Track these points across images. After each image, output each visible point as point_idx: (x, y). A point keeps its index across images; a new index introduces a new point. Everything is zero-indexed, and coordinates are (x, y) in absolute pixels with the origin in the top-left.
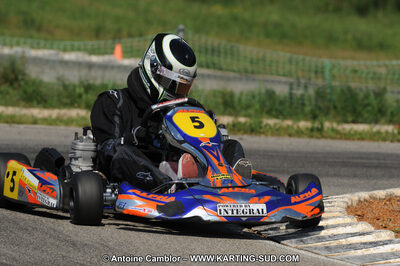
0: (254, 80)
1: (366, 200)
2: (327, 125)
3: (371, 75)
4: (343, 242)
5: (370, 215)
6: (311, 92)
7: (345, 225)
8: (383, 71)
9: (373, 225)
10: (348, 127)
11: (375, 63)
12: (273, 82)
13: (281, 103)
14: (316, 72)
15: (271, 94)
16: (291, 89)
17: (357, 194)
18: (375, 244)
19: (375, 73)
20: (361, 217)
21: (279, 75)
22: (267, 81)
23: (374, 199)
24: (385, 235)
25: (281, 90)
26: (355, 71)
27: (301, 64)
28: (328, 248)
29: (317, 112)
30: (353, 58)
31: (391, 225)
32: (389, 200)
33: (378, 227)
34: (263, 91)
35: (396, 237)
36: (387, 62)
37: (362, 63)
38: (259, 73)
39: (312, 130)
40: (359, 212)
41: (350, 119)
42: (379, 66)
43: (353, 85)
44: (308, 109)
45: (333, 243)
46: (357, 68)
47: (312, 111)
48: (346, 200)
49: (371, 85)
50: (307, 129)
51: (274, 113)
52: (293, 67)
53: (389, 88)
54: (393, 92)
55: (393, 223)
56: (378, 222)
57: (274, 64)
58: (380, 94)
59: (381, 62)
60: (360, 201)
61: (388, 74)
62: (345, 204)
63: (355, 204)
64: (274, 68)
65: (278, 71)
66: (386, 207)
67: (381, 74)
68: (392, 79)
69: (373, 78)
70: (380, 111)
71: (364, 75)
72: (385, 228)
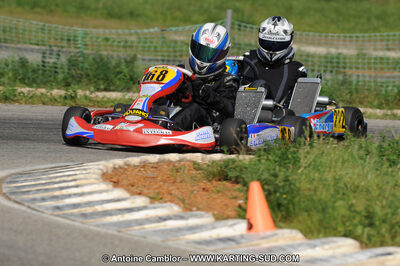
0: (7, 47)
1: (120, 167)
2: (80, 93)
3: (122, 44)
4: (99, 208)
5: (125, 182)
6: (64, 60)
7: (100, 192)
8: (133, 38)
9: (128, 191)
10: (100, 95)
11: (126, 31)
12: (26, 50)
13: (34, 71)
14: (69, 40)
15: (23, 63)
16: (44, 57)
17: (112, 161)
18: (130, 210)
19: (126, 42)
20: (116, 184)
21: (31, 44)
22: (19, 49)
23: (129, 165)
24: (140, 201)
25: (34, 59)
26: (107, 39)
27: (53, 32)
28: (84, 215)
29: (70, 80)
30: (105, 27)
31: (146, 191)
32: (143, 167)
33: (133, 194)
34: (17, 59)
35: (151, 203)
36: (139, 31)
37: (113, 31)
38: (12, 41)
39: (65, 98)
40: (114, 178)
41: (102, 87)
42: (131, 34)
43: (104, 53)
44: (60, 77)
45: (89, 210)
46: (109, 37)
47: (65, 79)
48: (101, 167)
49: (123, 54)
50: (61, 96)
51: (26, 81)
52: (46, 36)
53: (139, 56)
54: (144, 60)
55: (148, 189)
56: (133, 188)
57: (26, 33)
58: (130, 62)
59: (133, 31)
60: (115, 168)
61: (139, 42)
62: (100, 171)
63: (110, 171)
64: (27, 37)
65: (30, 39)
66: (140, 174)
67: (132, 42)
68: (144, 47)
69: (125, 47)
70: (132, 79)
71: (116, 43)
72: (140, 194)
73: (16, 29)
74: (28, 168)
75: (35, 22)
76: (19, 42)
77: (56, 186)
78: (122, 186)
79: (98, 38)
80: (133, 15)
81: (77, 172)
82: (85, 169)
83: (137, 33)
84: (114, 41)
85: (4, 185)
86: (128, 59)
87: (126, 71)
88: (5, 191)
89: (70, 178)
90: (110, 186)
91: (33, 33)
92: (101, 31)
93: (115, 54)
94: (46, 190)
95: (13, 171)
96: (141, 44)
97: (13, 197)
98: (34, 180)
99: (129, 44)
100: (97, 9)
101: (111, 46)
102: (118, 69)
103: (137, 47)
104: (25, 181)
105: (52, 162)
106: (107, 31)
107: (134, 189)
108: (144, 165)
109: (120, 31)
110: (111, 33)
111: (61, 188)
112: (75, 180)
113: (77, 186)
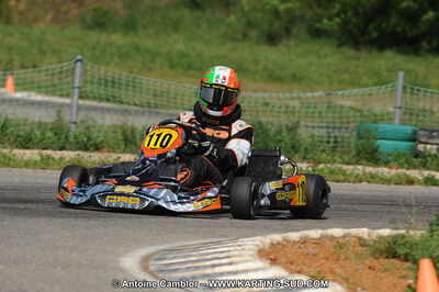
0: (158, 113)
1: (279, 244)
3: (283, 109)
5: (283, 260)
7: (256, 270)
8: (296, 103)
9: (287, 269)
11: (288, 95)
17: (269, 236)
18: (288, 290)
19: (288, 107)
20: (274, 261)
23: (288, 241)
26: (267, 104)
30: (265, 91)
31: (306, 270)
32: (303, 243)
33: (292, 272)
36: (301, 95)
37: (274, 95)
38: (163, 107)
40: (271, 255)
42: (293, 99)
43: (264, 120)
45: (243, 290)
46: (269, 101)
48: (257, 243)
49: (285, 120)
53: (302, 123)
54: (307, 127)
55: (309, 267)
56: (291, 267)
57: (179, 97)
58: (293, 129)
59: (295, 95)
60: (272, 244)
61: (302, 107)
62: (256, 248)
63: (267, 248)
64: (179, 101)
65: (183, 104)
66: (300, 251)
67: (294, 107)
68: (307, 113)
69: (286, 113)
70: (293, 147)
71: (276, 109)
72: (299, 272)
73: (168, 93)
74: (177, 244)
75: (188, 85)
76: (170, 108)
77: (208, 263)
78: (280, 264)
79: (256, 103)
80: (295, 78)
81: (231, 249)
82: (240, 246)
83: (300, 98)
84: (274, 107)
85: (152, 262)
86: (290, 126)
87: (287, 139)
88: (152, 268)
89: (223, 255)
90: (267, 264)
91: (186, 98)
92: (260, 95)
93: (275, 120)
94: (197, 268)
95: (161, 247)
96: (304, 110)
97: (161, 275)
98: (185, 257)
99: (290, 109)
100: (256, 72)
101: (271, 111)
102: (279, 137)
103: (300, 113)
104: (175, 257)
105: (204, 238)
106: (267, 95)
107: (294, 267)
108: (305, 241)
109: (281, 95)
110: (271, 97)
111: (214, 266)
112: (229, 257)
113: (231, 264)
